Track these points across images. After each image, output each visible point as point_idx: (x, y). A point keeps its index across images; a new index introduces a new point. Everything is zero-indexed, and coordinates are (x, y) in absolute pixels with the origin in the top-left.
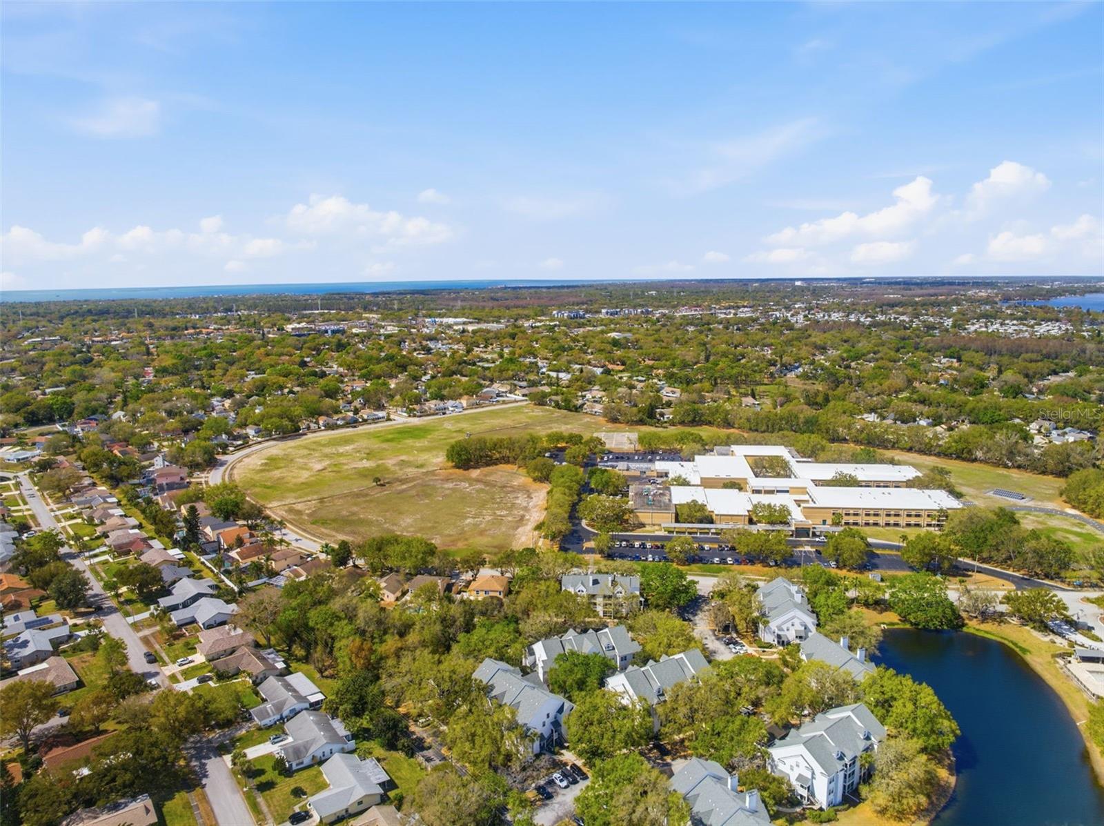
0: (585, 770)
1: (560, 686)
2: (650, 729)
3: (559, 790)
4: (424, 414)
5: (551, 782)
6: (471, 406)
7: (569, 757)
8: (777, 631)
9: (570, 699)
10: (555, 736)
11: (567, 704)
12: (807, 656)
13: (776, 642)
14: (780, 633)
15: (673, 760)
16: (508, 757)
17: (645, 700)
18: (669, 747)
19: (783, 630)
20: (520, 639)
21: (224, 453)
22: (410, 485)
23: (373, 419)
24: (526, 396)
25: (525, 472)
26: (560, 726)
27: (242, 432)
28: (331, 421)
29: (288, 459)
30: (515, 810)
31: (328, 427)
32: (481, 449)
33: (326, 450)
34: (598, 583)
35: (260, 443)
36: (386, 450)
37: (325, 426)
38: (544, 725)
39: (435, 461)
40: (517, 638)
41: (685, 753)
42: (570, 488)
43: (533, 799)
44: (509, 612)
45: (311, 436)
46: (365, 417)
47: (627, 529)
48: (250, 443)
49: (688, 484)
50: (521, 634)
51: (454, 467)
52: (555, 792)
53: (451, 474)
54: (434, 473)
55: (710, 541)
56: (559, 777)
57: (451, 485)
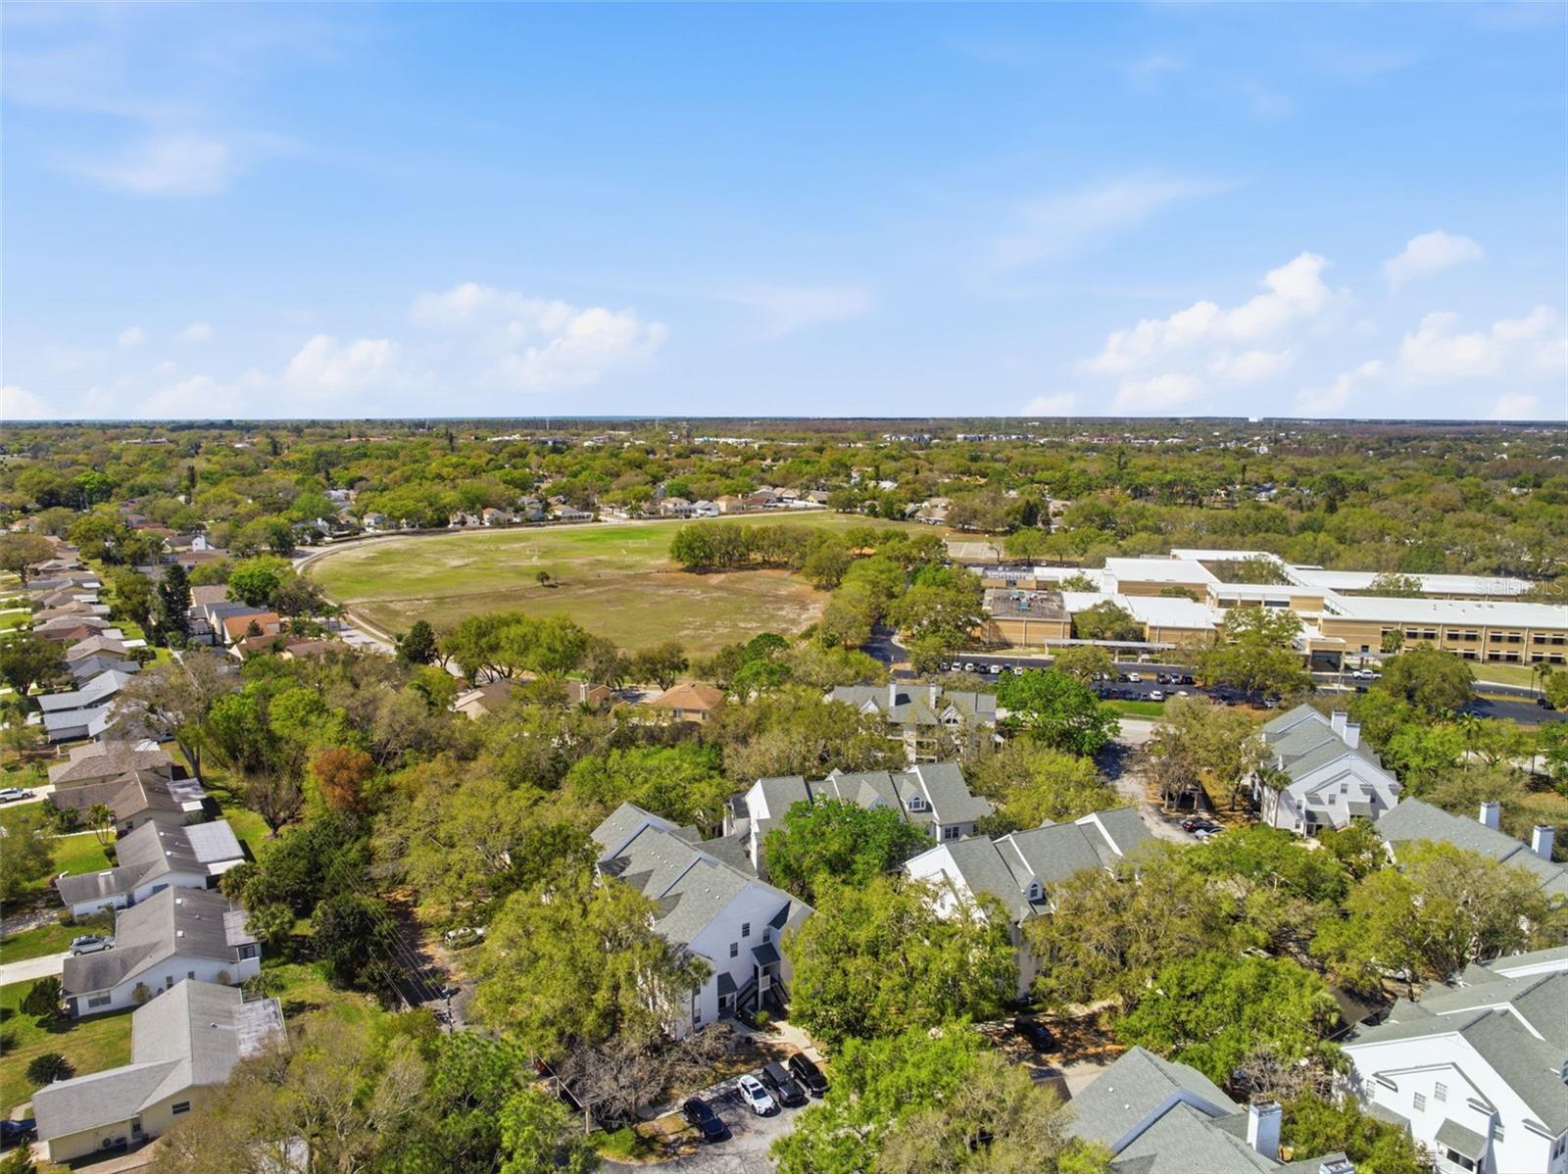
0: (825, 1070)
1: (787, 870)
2: (1009, 976)
3: (748, 1120)
4: (654, 514)
5: (733, 1098)
6: (733, 510)
7: (791, 1037)
8: (1306, 805)
10: (764, 985)
11: (797, 906)
12: (1395, 844)
13: (1302, 830)
14: (1314, 808)
15: (1066, 1064)
16: (612, 1017)
17: (996, 901)
18: (1056, 1032)
19: (1319, 802)
20: (718, 780)
21: (314, 544)
22: (601, 589)
23: (571, 518)
24: (824, 502)
25: (801, 578)
26: (776, 957)
27: (354, 520)
28: (503, 516)
29: (413, 554)
30: (615, 1166)
31: (497, 524)
32: (730, 541)
33: (480, 547)
34: (909, 701)
35: (379, 536)
36: (577, 549)
37: (491, 522)
38: (734, 953)
39: (652, 562)
40: (711, 777)
41: (1100, 1050)
42: (875, 584)
43: (672, 1138)
44: (710, 739)
45: (464, 533)
46: (559, 513)
47: (976, 650)
48: (362, 535)
49: (1095, 589)
50: (723, 772)
51: (682, 570)
52: (736, 1124)
53: (676, 579)
54: (645, 576)
55: (1141, 670)
56: (756, 1085)
57: (670, 592)
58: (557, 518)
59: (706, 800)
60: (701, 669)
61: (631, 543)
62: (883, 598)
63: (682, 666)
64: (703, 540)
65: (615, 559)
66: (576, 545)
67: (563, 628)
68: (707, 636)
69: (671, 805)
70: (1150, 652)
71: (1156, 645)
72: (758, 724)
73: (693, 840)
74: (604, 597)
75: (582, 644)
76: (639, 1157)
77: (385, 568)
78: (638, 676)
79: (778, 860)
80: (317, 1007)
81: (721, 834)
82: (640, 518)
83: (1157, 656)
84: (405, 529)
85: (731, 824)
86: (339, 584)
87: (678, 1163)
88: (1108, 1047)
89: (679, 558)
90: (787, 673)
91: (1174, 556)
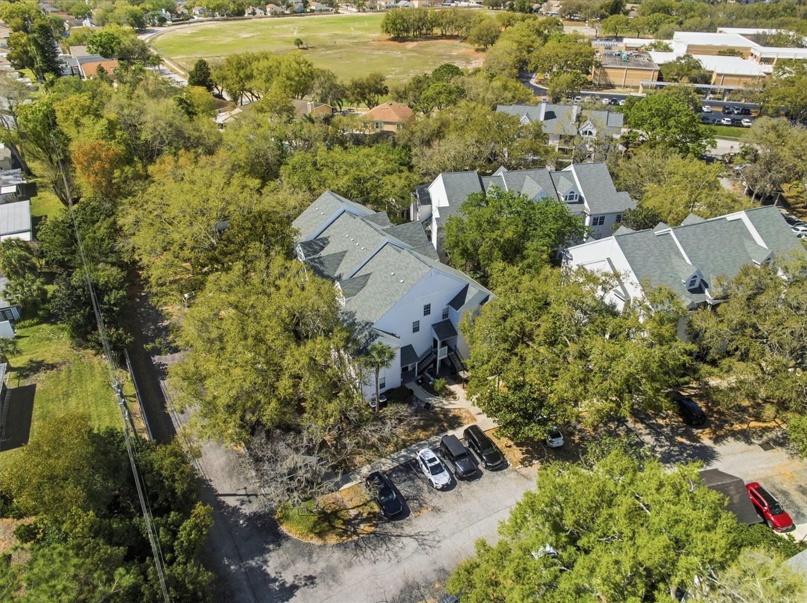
0: (501, 443)
1: (465, 253)
3: (426, 495)
5: (410, 468)
9: (484, 280)
10: (442, 353)
11: (475, 290)
15: (717, 440)
18: (701, 405)
20: (406, 173)
21: (161, 26)
22: (336, 51)
23: (321, 10)
24: (480, 3)
25: (468, 45)
26: (454, 333)
27: (186, 11)
28: (279, 9)
29: (221, 31)
30: (297, 543)
31: (275, 14)
32: (420, 19)
33: (262, 27)
34: (555, 117)
35: (201, 21)
36: (323, 28)
37: (272, 14)
38: (416, 329)
39: (370, 35)
40: (401, 171)
41: (745, 426)
42: (520, 43)
43: (353, 513)
44: (402, 142)
45: (254, 20)
46: (313, 8)
47: (589, 89)
48: (191, 20)
49: (671, 51)
50: (411, 168)
51: (389, 40)
52: (415, 498)
53: (384, 45)
54: (365, 44)
55: (711, 104)
56: (433, 460)
57: (381, 52)
58: (312, 11)
59: (396, 190)
60: (398, 93)
61: (357, 24)
62: (525, 53)
63: (383, 91)
64: (402, 18)
65: (346, 33)
66: (322, 26)
67: (299, 63)
68: (405, 78)
69: (368, 193)
70: (713, 92)
71: (720, 87)
72: (439, 132)
73: (383, 224)
74: (338, 56)
75: (312, 75)
76: (321, 535)
77: (201, 39)
78: (352, 98)
79: (457, 245)
80: (52, 366)
81: (408, 219)
82: (364, 11)
83: (718, 96)
84: (218, 17)
85: (416, 210)
86: (171, 47)
87: (357, 544)
88: (753, 424)
89: (387, 31)
90: (461, 93)
91: (721, 32)
